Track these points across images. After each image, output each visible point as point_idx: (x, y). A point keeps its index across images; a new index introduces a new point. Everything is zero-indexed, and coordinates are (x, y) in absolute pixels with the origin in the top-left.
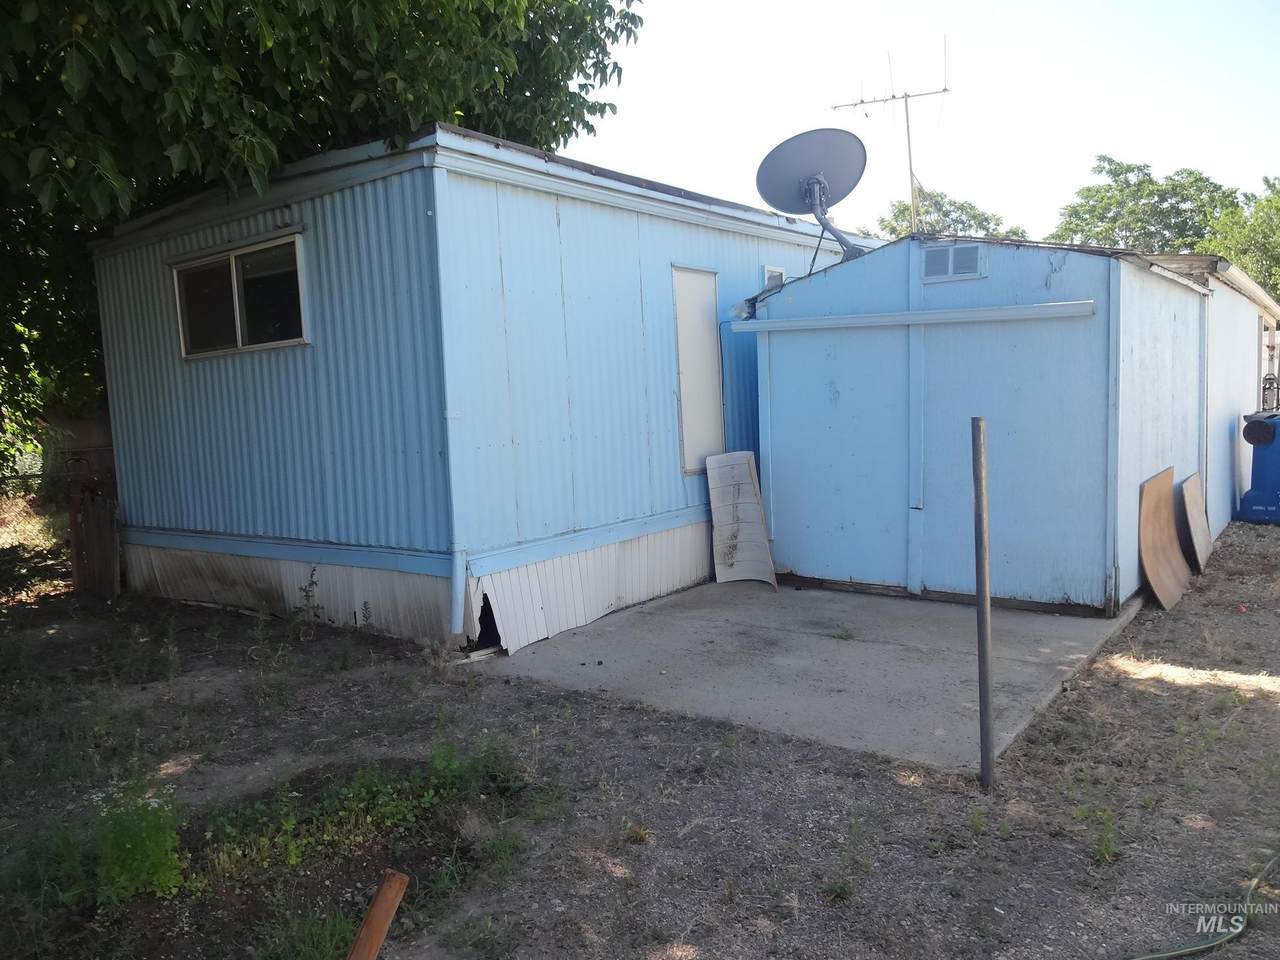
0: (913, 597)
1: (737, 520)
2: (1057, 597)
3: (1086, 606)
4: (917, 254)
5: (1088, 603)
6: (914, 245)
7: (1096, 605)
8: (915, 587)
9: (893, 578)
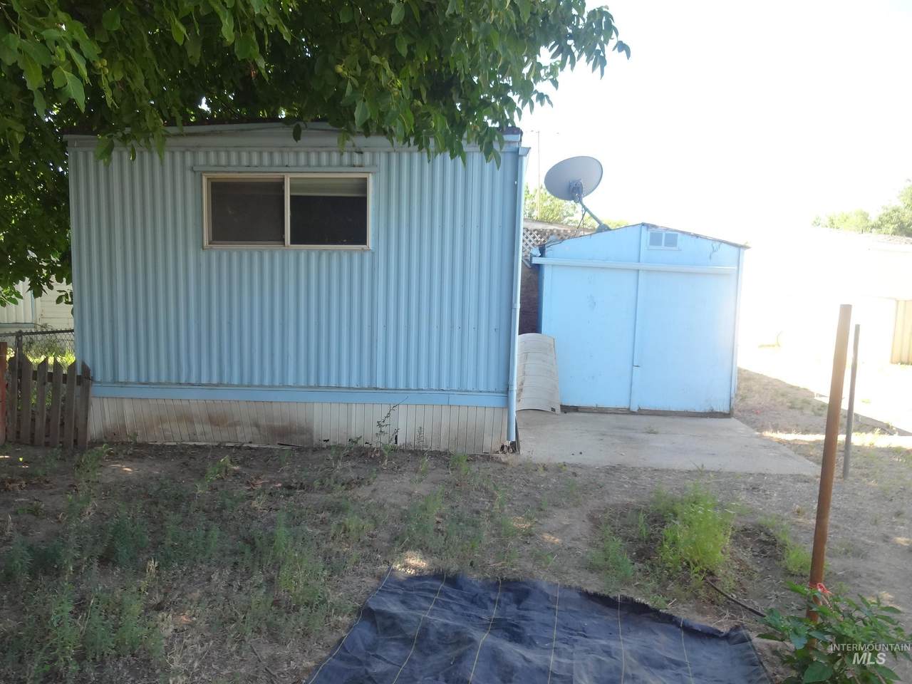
0: (633, 413)
1: (524, 374)
2: (707, 409)
3: (721, 413)
4: (646, 235)
5: (722, 411)
6: (644, 229)
7: (725, 412)
8: (634, 408)
9: (623, 404)
